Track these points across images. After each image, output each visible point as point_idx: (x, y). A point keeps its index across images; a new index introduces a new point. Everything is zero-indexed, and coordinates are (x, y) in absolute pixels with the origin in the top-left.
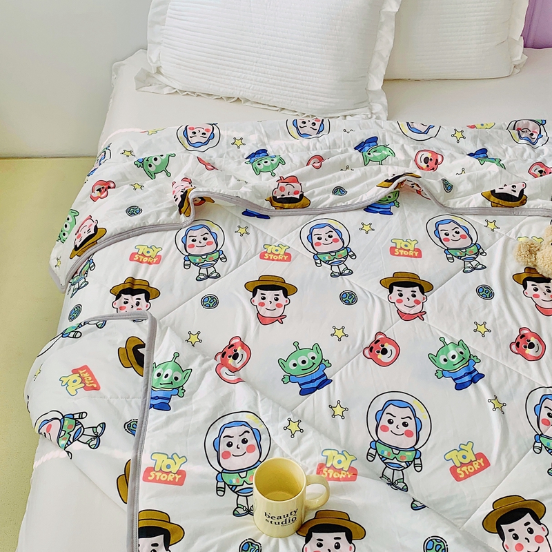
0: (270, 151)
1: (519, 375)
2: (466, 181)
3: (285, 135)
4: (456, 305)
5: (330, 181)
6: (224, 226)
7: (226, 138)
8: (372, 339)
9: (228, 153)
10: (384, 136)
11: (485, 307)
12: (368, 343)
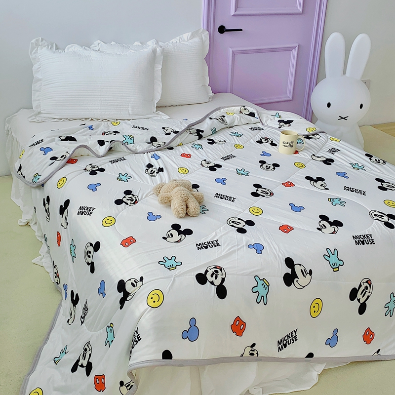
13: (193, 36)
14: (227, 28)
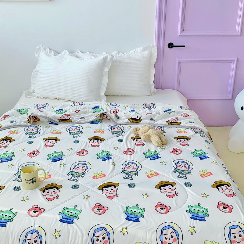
0: (63, 109)
1: (124, 158)
2: (124, 116)
3: (70, 106)
4: (110, 144)
5: (81, 116)
6: (42, 126)
7: (50, 106)
8: (80, 150)
9: (49, 110)
10: (101, 106)
11: (119, 144)
12: (78, 151)
13: (144, 50)
14: (175, 45)
